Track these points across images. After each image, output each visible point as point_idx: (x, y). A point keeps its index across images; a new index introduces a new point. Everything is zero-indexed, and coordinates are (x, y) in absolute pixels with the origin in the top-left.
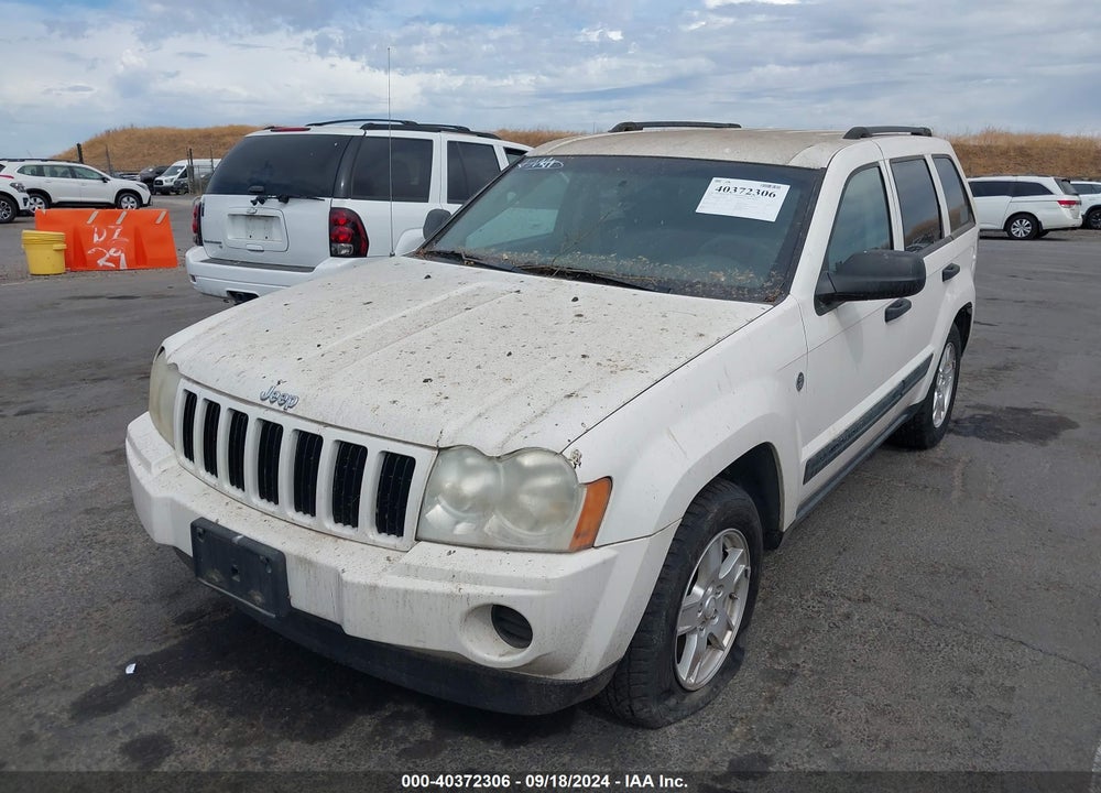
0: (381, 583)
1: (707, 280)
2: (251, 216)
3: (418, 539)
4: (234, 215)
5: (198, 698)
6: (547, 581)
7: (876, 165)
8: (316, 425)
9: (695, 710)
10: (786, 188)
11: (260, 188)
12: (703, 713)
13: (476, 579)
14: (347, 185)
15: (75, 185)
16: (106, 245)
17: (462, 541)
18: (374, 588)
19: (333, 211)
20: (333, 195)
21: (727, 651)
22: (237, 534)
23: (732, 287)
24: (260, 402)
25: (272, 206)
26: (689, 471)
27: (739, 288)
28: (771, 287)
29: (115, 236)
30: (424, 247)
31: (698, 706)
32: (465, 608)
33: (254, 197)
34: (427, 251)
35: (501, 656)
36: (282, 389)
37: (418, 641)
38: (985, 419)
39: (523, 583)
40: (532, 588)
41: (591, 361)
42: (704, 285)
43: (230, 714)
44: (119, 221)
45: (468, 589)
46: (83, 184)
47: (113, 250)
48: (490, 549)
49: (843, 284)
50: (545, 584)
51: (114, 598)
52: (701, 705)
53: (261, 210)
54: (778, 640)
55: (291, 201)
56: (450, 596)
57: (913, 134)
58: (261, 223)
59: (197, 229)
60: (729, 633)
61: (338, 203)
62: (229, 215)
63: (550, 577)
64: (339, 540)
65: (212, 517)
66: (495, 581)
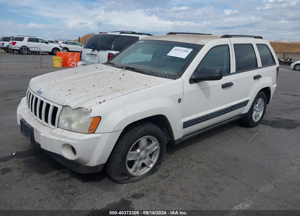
0: (47, 136)
1: (162, 73)
2: (91, 54)
3: (58, 127)
4: (88, 54)
5: (23, 162)
6: (79, 139)
7: (227, 45)
8: (43, 99)
9: (134, 181)
10: (191, 50)
11: (94, 47)
12: (136, 182)
13: (65, 138)
14: (114, 47)
15: (75, 47)
16: (72, 61)
17: (66, 129)
18: (45, 137)
19: (109, 54)
20: (110, 50)
21: (151, 169)
22: (27, 123)
23: (168, 75)
24: (36, 93)
25: (96, 52)
26: (126, 118)
27: (169, 75)
28: (178, 76)
29: (74, 59)
30: (108, 62)
31: (135, 180)
32: (62, 144)
33: (92, 50)
34: (108, 63)
35: (71, 157)
36: (41, 90)
37: (54, 151)
38: (277, 121)
39: (74, 140)
40: (76, 141)
41: (112, 89)
42: (161, 74)
43: (28, 166)
44: (76, 56)
45: (63, 140)
46: (77, 47)
47: (74, 62)
48: (71, 131)
49: (199, 76)
50: (78, 140)
51: (22, 139)
52: (136, 180)
53: (94, 53)
54: (169, 169)
55: (100, 51)
56: (59, 141)
57: (255, 38)
58: (93, 56)
59: (81, 57)
60: (152, 164)
61: (110, 52)
62: (87, 54)
63: (80, 139)
64: (45, 126)
65: (24, 119)
66: (68, 138)
